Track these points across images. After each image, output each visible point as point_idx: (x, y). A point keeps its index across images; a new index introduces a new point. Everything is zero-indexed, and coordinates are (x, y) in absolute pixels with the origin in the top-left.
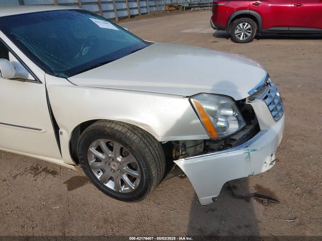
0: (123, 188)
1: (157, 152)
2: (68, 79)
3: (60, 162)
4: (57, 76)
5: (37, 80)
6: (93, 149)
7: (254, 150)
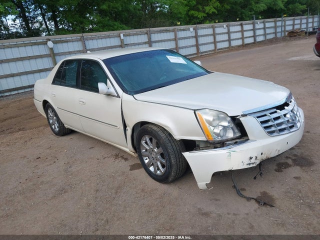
0: (158, 172)
1: (178, 148)
2: (134, 96)
3: (127, 150)
4: (129, 94)
5: (118, 96)
6: (143, 142)
7: (234, 151)
